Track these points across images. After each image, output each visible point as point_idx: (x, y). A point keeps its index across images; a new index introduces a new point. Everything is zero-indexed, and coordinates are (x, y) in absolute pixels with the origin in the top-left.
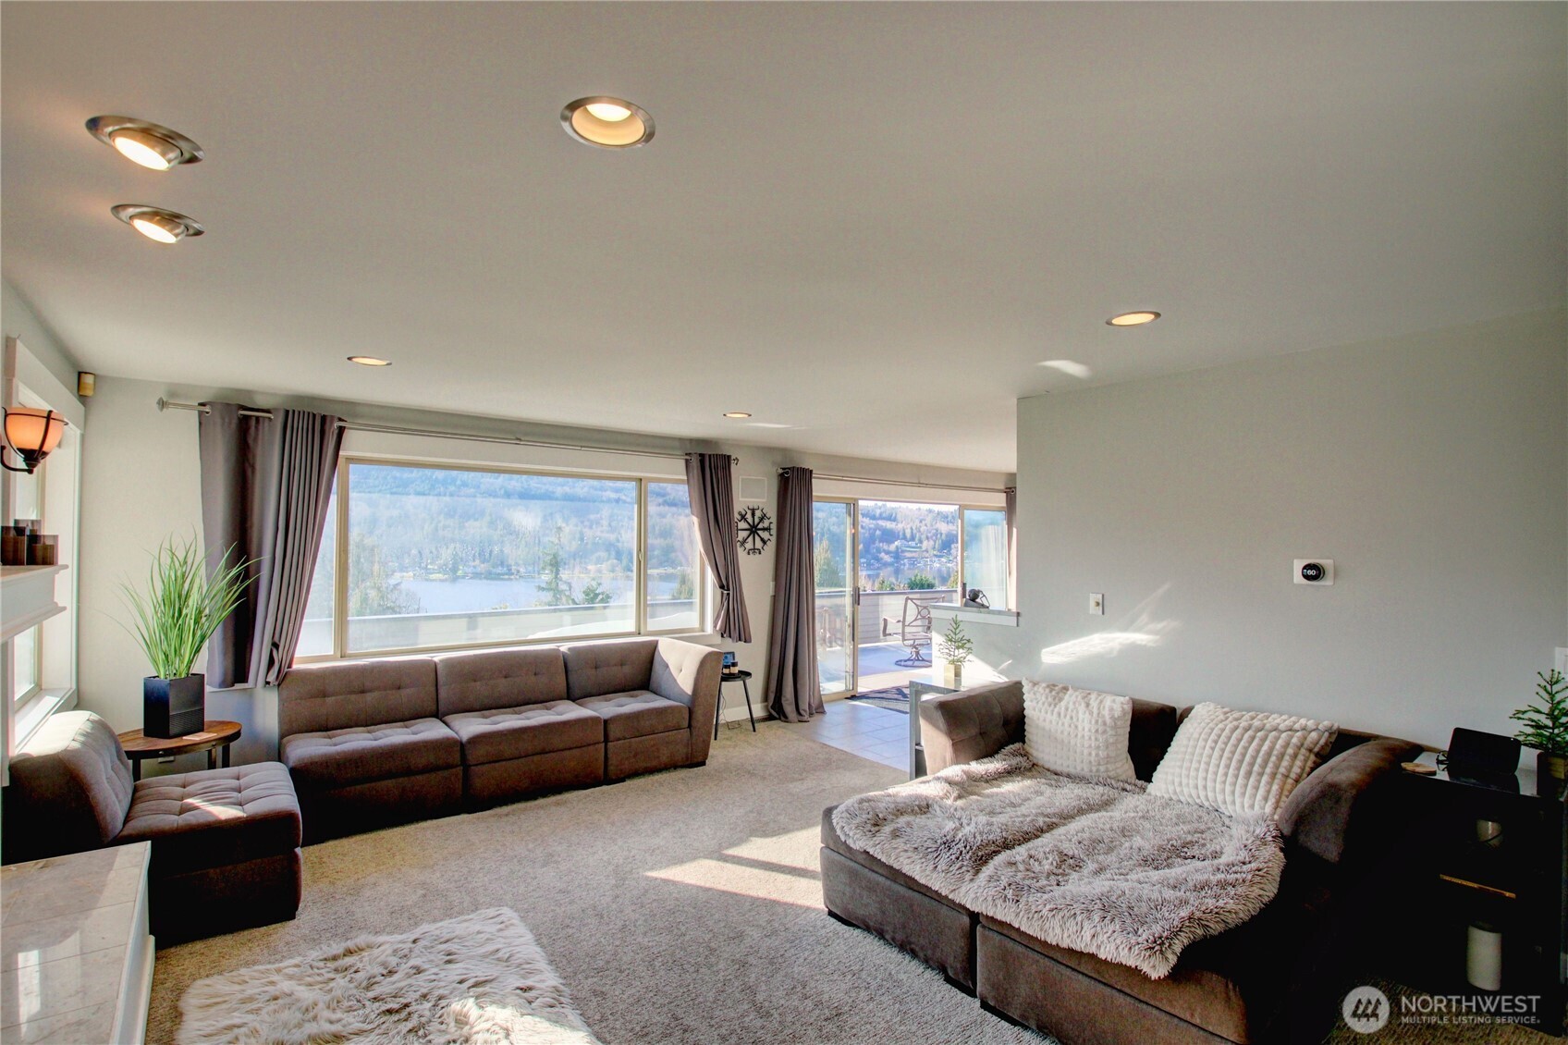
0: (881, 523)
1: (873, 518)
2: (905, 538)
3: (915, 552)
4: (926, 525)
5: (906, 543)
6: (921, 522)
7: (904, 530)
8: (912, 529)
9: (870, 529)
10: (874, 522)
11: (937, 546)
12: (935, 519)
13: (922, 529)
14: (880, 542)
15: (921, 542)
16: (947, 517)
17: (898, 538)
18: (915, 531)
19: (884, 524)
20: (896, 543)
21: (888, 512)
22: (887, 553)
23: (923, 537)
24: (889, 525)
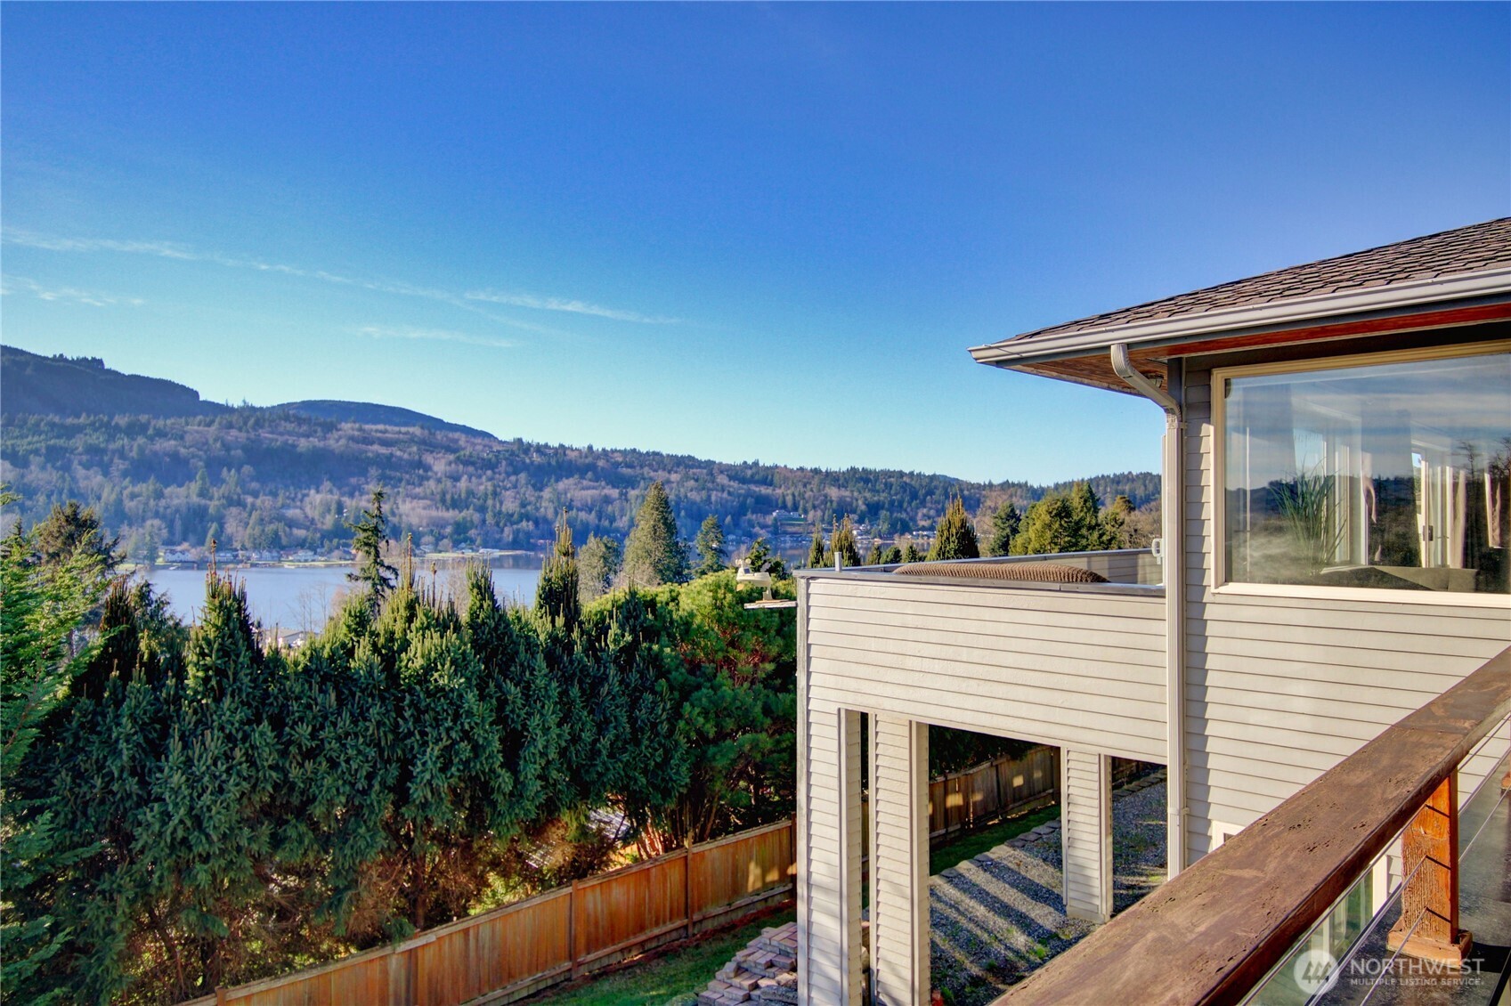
0: (753, 488)
1: (743, 481)
2: (784, 507)
3: (799, 525)
4: (812, 490)
5: (786, 513)
6: (805, 486)
7: (784, 496)
8: (793, 495)
9: (739, 496)
10: (745, 487)
11: (826, 517)
12: (822, 482)
13: (807, 496)
14: (753, 513)
15: (806, 512)
16: (838, 480)
17: (777, 507)
18: (797, 498)
19: (757, 489)
20: (774, 514)
21: (762, 474)
22: (763, 527)
23: (809, 505)
24: (764, 490)
